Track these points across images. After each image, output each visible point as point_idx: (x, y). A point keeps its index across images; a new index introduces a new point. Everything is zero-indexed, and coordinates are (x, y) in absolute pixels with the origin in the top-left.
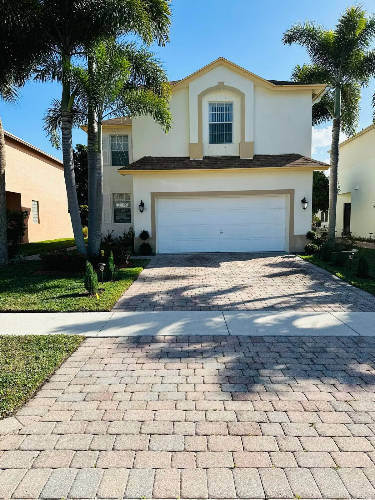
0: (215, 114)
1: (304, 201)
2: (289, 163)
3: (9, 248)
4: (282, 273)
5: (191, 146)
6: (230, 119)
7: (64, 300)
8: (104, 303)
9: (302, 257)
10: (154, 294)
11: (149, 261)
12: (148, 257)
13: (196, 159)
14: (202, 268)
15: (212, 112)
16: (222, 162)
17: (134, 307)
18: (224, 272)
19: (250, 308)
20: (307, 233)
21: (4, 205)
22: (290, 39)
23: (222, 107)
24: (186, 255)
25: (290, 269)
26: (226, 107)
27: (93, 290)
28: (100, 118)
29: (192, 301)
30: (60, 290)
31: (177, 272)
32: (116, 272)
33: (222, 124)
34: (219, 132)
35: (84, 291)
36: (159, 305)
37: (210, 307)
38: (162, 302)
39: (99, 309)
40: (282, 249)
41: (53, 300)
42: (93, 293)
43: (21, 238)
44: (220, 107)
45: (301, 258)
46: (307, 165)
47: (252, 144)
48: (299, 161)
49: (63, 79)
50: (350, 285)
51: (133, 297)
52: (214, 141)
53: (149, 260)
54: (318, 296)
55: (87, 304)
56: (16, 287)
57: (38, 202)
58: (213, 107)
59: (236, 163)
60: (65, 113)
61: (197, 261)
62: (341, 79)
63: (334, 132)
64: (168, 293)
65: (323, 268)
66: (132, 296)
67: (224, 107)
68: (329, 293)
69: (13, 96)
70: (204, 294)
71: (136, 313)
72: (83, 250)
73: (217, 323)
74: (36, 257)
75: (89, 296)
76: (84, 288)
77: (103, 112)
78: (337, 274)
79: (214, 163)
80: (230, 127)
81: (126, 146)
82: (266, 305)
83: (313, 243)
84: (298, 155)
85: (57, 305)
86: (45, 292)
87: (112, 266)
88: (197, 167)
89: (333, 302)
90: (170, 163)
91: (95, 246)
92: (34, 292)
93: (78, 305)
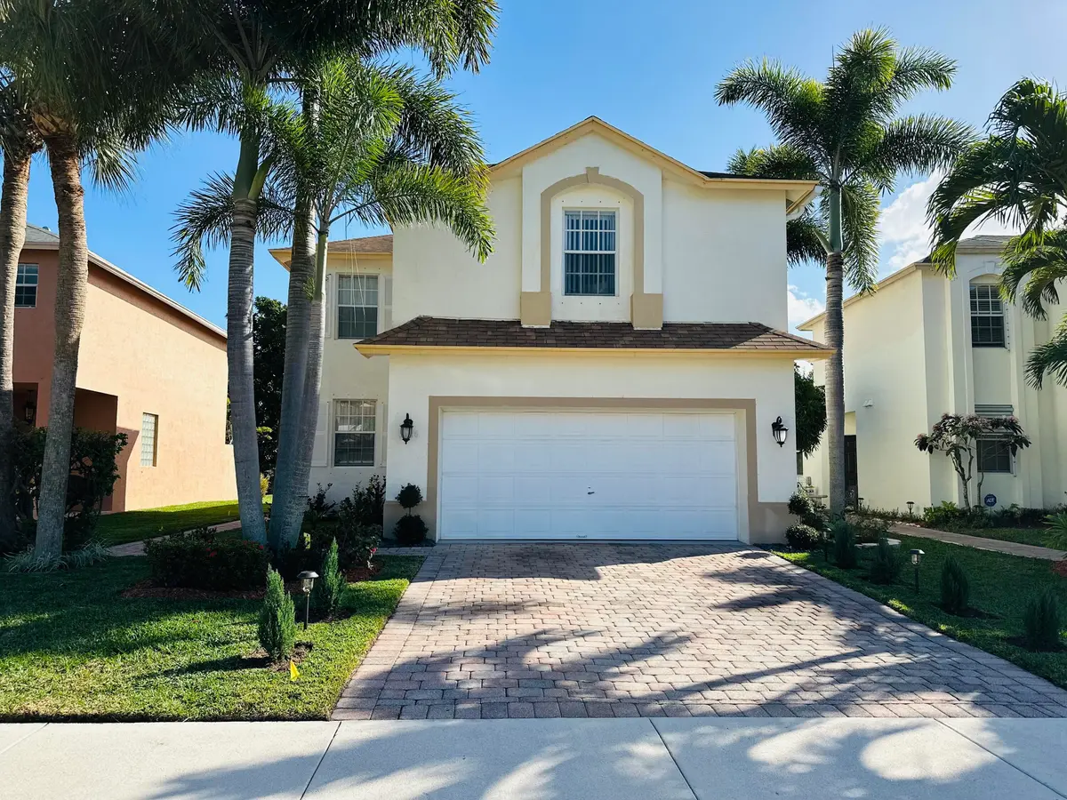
0: (577, 233)
1: (777, 426)
2: (743, 342)
3: (69, 524)
4: (757, 597)
5: (524, 298)
6: (610, 246)
7: (199, 678)
8: (311, 689)
9: (785, 555)
10: (448, 660)
11: (421, 560)
12: (416, 551)
13: (535, 327)
14: (558, 581)
15: (571, 230)
16: (594, 335)
17: (397, 702)
18: (616, 594)
19: (721, 709)
20: (791, 500)
21: (69, 417)
22: (732, 93)
23: (592, 221)
24: (509, 544)
25: (772, 589)
26: (601, 221)
27: (279, 648)
28: (325, 222)
29: (557, 683)
30: (189, 645)
31: (499, 591)
32: (342, 594)
33: (591, 255)
34: (586, 271)
35: (254, 650)
36: (468, 697)
37: (611, 703)
38: (474, 685)
39: (296, 712)
40: (732, 536)
41: (168, 679)
42: (279, 658)
43: (101, 500)
44: (587, 221)
45: (782, 557)
46: (783, 347)
47: (658, 299)
48: (762, 338)
49: (244, 127)
50: (939, 634)
51: (390, 672)
52: (574, 290)
53: (422, 557)
54: (877, 665)
55: (264, 693)
56: (69, 635)
57: (156, 417)
58: (572, 220)
59: (625, 338)
60: (242, 207)
61: (541, 564)
62: (840, 174)
63: (830, 281)
64: (487, 654)
65: (848, 587)
66: (388, 668)
67: (596, 221)
68: (902, 658)
69: (121, 177)
70: (584, 661)
71: (406, 725)
72: (259, 534)
73: (651, 765)
74: (136, 549)
75: (270, 666)
76: (256, 639)
77: (333, 208)
78: (891, 602)
79: (575, 335)
80: (610, 261)
81: (374, 296)
82: (761, 698)
83: (804, 523)
84: (760, 325)
85: (179, 697)
86: (149, 651)
87: (332, 577)
88: (538, 342)
89: (929, 685)
90: (476, 333)
91: (289, 524)
92: (117, 652)
93: (239, 696)
